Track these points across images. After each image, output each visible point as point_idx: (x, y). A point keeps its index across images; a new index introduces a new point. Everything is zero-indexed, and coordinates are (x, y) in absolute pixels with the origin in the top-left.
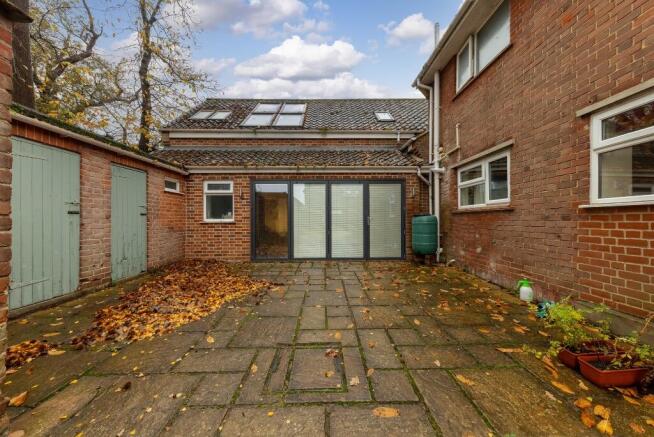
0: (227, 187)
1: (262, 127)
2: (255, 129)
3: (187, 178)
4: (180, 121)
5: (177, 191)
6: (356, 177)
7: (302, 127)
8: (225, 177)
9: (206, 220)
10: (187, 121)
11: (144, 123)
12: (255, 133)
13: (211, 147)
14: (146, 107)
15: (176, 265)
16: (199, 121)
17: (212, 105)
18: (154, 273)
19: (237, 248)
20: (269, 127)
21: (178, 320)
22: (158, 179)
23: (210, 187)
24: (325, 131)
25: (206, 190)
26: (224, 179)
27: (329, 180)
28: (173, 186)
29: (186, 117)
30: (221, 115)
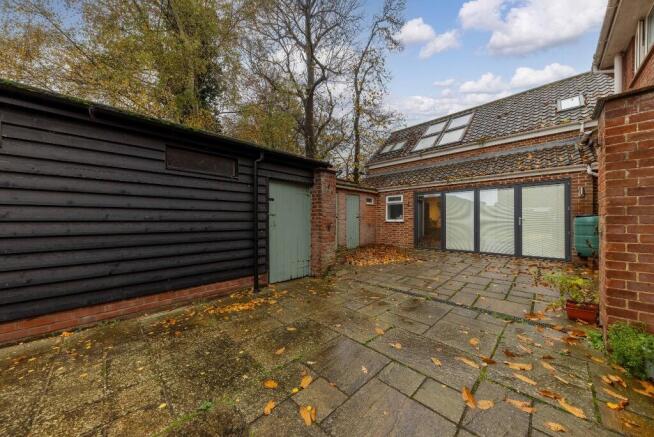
0: (400, 199)
1: (427, 150)
2: (421, 152)
3: (377, 195)
4: (375, 157)
5: (372, 203)
6: (505, 182)
7: (460, 143)
8: (398, 192)
9: (388, 220)
10: (379, 156)
11: (357, 160)
12: (421, 156)
13: (392, 171)
14: (357, 146)
15: (372, 245)
16: (386, 154)
17: (395, 138)
18: (362, 248)
19: (405, 239)
20: (431, 149)
21: (371, 263)
22: (364, 198)
23: (390, 199)
24: (482, 141)
25: (387, 202)
26: (397, 194)
27: (476, 188)
28: (369, 200)
29: (378, 153)
30: (399, 146)
